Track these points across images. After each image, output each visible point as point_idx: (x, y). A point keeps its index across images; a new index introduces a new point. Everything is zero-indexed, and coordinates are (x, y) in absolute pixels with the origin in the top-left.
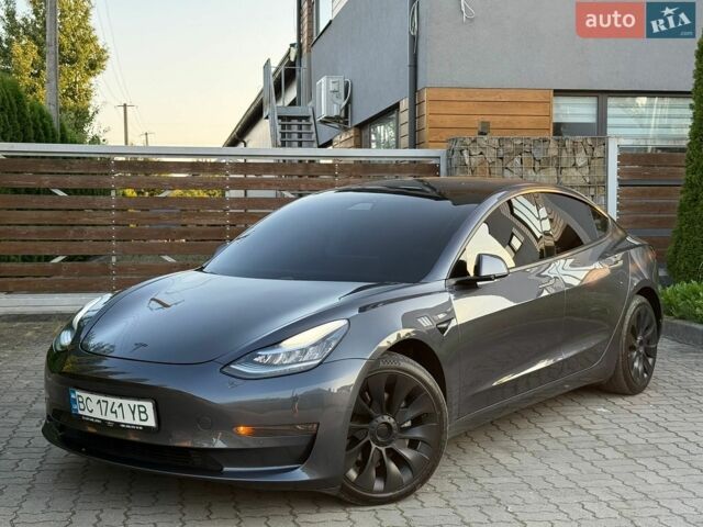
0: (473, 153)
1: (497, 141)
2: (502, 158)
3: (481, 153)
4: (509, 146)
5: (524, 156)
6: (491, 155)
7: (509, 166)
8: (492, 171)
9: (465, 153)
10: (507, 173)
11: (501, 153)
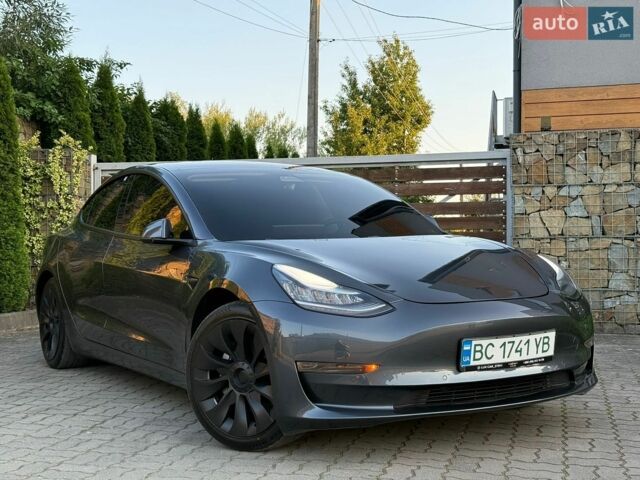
0: (527, 151)
1: (556, 137)
2: (562, 155)
3: (538, 151)
4: (570, 142)
5: (590, 151)
6: (548, 151)
7: (569, 163)
8: (550, 169)
9: (519, 152)
10: (568, 170)
11: (561, 149)
